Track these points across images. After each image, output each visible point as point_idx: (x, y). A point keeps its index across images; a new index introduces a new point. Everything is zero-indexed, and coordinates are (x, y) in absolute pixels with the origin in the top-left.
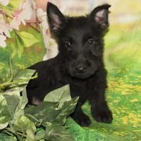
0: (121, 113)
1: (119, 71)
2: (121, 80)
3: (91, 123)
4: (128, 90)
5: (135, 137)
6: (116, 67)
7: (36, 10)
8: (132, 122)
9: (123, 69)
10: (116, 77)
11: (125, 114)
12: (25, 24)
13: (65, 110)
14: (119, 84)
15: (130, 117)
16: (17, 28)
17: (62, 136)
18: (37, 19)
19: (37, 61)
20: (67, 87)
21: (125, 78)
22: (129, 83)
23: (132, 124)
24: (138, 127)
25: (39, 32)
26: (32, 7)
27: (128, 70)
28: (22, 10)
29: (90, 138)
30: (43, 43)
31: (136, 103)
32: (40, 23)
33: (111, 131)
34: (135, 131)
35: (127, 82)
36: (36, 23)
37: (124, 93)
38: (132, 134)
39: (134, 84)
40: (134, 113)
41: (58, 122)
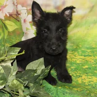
0: (77, 76)
1: (75, 47)
2: (76, 53)
3: (57, 83)
4: (81, 60)
5: (88, 92)
6: (72, 45)
7: (17, 6)
8: (84, 81)
9: (78, 46)
10: (72, 51)
11: (80, 76)
12: (8, 15)
13: (42, 75)
14: (75, 56)
15: (83, 78)
16: (3, 18)
17: (41, 92)
18: (17, 12)
19: (18, 41)
20: (42, 60)
21: (79, 52)
22: (82, 55)
23: (85, 83)
24: (89, 84)
25: (19, 21)
26: (14, 4)
27: (80, 46)
28: (6, 6)
29: (59, 93)
30: (21, 29)
31: (87, 68)
32: (19, 14)
33: (71, 88)
34: (87, 87)
35: (80, 54)
36: (16, 15)
37: (78, 62)
38: (86, 89)
39: (85, 56)
40: (86, 75)
41: (37, 83)
